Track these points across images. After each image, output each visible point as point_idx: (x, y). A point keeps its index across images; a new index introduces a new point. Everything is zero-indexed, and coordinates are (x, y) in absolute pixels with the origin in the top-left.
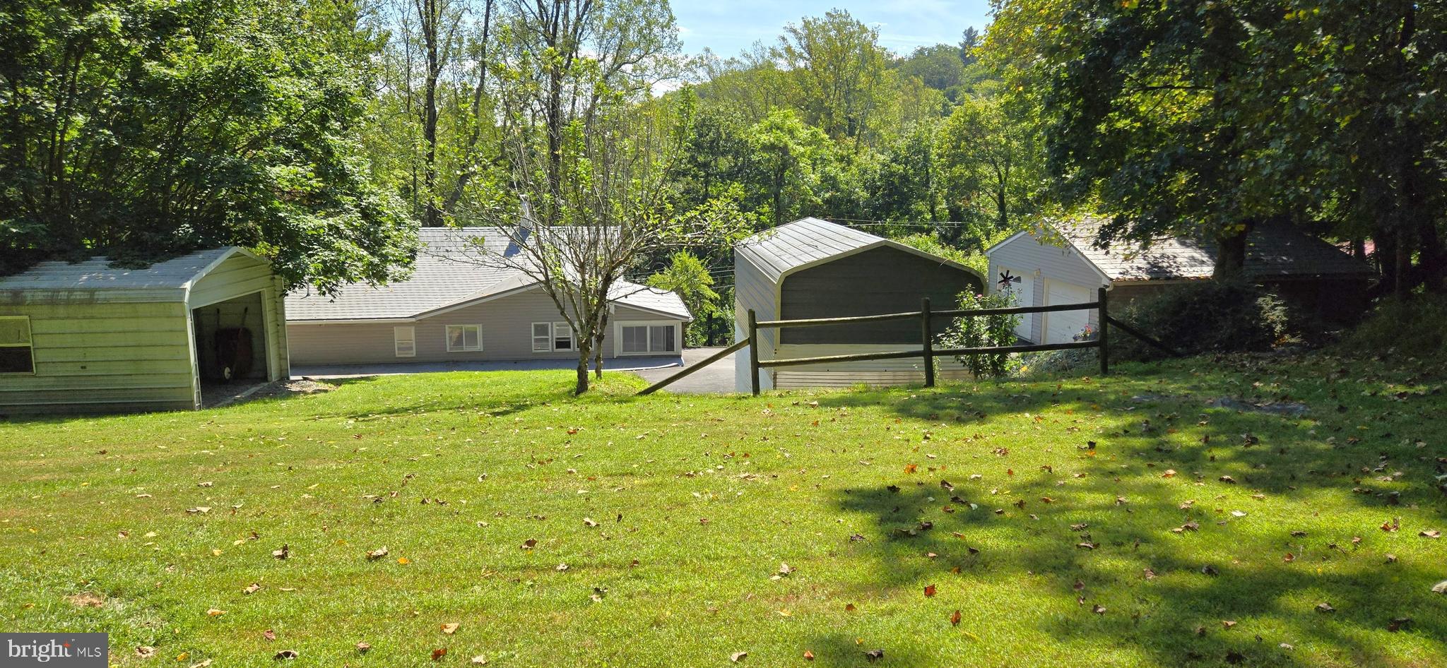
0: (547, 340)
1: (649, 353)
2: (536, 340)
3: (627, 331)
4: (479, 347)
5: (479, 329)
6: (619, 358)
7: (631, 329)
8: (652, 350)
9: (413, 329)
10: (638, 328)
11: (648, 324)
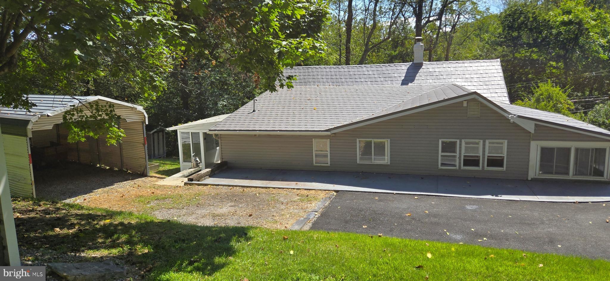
0: (455, 156)
1: (571, 176)
2: (442, 156)
3: (546, 153)
4: (386, 160)
5: (387, 143)
6: (535, 180)
7: (552, 150)
8: (575, 174)
9: (329, 140)
10: (560, 149)
11: (573, 145)
